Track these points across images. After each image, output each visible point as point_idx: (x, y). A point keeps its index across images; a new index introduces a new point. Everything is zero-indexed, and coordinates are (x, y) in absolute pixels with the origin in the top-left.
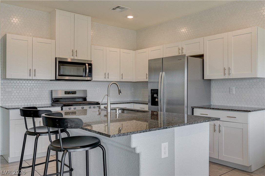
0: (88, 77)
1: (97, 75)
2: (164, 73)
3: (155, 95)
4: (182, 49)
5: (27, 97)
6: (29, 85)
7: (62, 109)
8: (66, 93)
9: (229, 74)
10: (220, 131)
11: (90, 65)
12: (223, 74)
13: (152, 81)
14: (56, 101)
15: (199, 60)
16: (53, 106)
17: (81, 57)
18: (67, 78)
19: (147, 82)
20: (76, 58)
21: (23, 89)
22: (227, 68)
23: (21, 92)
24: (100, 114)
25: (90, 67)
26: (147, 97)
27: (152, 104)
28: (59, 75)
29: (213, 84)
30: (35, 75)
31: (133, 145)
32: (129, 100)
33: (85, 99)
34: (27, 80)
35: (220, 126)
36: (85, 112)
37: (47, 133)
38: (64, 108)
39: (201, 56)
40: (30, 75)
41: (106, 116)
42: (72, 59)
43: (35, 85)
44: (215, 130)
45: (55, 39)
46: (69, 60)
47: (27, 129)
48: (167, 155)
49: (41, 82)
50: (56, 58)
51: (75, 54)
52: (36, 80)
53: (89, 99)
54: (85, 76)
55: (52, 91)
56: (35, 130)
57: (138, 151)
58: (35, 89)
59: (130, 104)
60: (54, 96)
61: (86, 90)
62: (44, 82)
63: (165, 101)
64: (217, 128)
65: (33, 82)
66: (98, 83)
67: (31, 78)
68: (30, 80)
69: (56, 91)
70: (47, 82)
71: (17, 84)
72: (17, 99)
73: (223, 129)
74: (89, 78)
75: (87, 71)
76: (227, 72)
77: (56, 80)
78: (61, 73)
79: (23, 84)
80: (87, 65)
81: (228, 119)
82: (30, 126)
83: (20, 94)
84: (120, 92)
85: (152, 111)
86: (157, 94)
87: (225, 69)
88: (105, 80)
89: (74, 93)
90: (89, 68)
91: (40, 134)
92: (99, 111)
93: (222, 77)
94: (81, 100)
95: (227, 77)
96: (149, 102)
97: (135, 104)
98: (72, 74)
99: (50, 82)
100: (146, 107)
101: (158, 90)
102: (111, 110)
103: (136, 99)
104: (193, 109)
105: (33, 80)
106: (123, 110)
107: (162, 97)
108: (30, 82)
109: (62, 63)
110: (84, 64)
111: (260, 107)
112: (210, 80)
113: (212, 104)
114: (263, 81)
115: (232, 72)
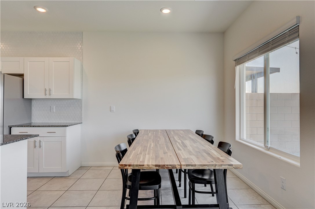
9: (50, 94)
10: (40, 146)
12: (44, 94)
15: (19, 78)
22: (48, 89)
29: (33, 102)
35: (40, 142)
44: (35, 147)
64: (37, 144)
73: (43, 144)
76: (48, 92)
81: (49, 135)
87: (46, 90)
93: (43, 97)
95: (48, 97)
104: (10, 128)
111: (76, 122)
112: (31, 99)
113: (33, 121)
114: (79, 101)
115: (53, 93)
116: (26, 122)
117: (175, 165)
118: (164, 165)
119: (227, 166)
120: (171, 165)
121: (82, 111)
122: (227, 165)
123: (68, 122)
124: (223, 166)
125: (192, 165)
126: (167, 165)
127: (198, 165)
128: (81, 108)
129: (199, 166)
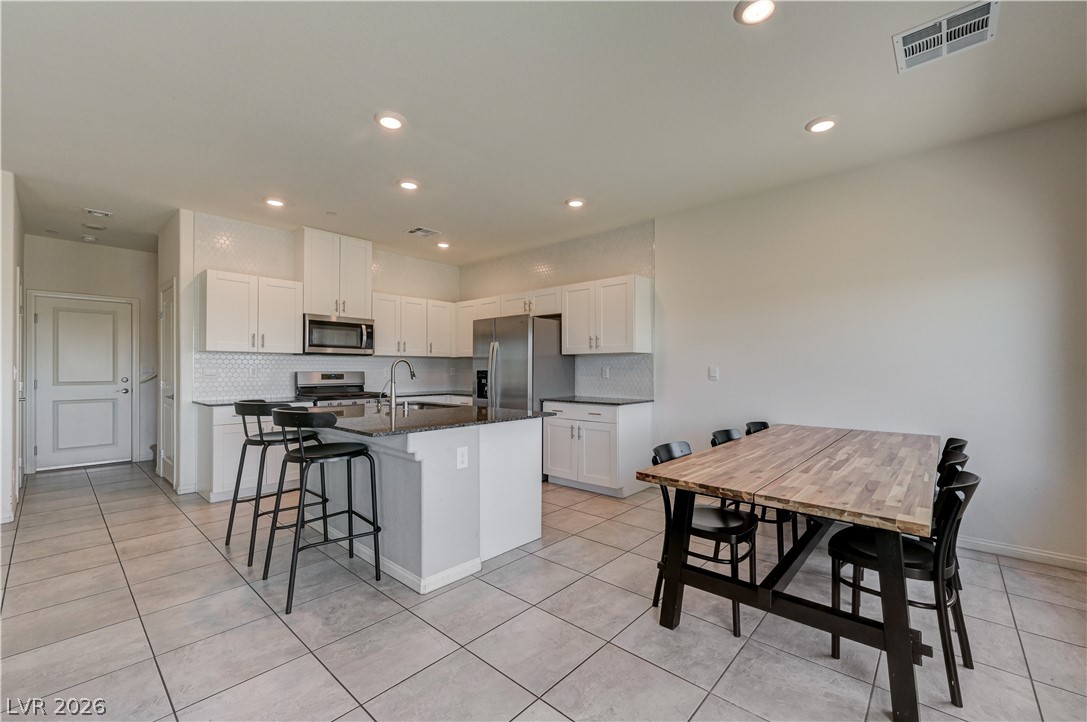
0: (366, 348)
1: (383, 345)
2: (497, 343)
3: (483, 381)
4: (530, 303)
5: (248, 384)
6: (251, 362)
7: (315, 405)
8: (325, 377)
9: (597, 347)
10: (579, 437)
11: (369, 327)
12: (587, 346)
13: (479, 355)
14: (304, 392)
15: (555, 322)
16: (297, 399)
17: (352, 314)
18: (329, 350)
19: (471, 358)
20: (342, 314)
21: (239, 371)
22: (593, 337)
23: (236, 375)
24: (379, 411)
25: (369, 330)
26: (471, 384)
27: (479, 397)
28: (310, 346)
29: (578, 361)
30: (263, 346)
31: (410, 450)
32: (444, 389)
33: (361, 387)
34: (248, 353)
35: (579, 428)
36: (361, 412)
37: (283, 441)
38: (319, 403)
39: (558, 317)
40: (253, 345)
41: (389, 414)
42: (338, 317)
43: (263, 362)
44: (572, 436)
45: (302, 281)
46: (334, 319)
47: (247, 436)
48: (466, 465)
49: (276, 357)
50: (304, 315)
51: (342, 309)
52: (266, 354)
53: (367, 389)
54: (360, 348)
55: (296, 373)
56: (262, 437)
57: (418, 458)
58: (262, 370)
59: (443, 397)
60: (302, 382)
61: (363, 373)
62: (282, 357)
63: (499, 391)
64: (576, 433)
65: (260, 357)
66: (383, 359)
67: (255, 350)
68: (254, 353)
69: (307, 374)
70: (287, 358)
71: (226, 361)
72: (226, 389)
73: (584, 433)
74: (369, 351)
75: (365, 338)
76: (593, 344)
77: (305, 353)
78: (315, 342)
79: (239, 362)
80: (364, 327)
81: (591, 418)
82: (253, 431)
83: (233, 379)
84: (413, 375)
85: (478, 408)
86: (486, 378)
87: (591, 339)
88: (399, 354)
89: (340, 376)
90: (368, 333)
91: (271, 443)
92: (377, 406)
93: (588, 352)
94: (356, 390)
95: (594, 351)
96: (474, 392)
97: (453, 397)
98: (336, 343)
99: (293, 357)
100: (469, 401)
101: (487, 372)
102: (397, 405)
103: (459, 389)
104: (542, 402)
105: (260, 353)
106: (422, 405)
107: (494, 385)
108: (254, 357)
109: (317, 324)
110: (359, 326)
111: (643, 398)
112: (574, 356)
113: (577, 394)
114: (647, 357)
115: (602, 343)
116: (567, 395)
117: (741, 493)
118: (718, 488)
119: (878, 520)
120: (730, 491)
121: (652, 376)
122: (876, 517)
123: (620, 397)
124: (864, 518)
125: (779, 500)
126: (723, 489)
127: (794, 502)
128: (651, 372)
129: (797, 505)
